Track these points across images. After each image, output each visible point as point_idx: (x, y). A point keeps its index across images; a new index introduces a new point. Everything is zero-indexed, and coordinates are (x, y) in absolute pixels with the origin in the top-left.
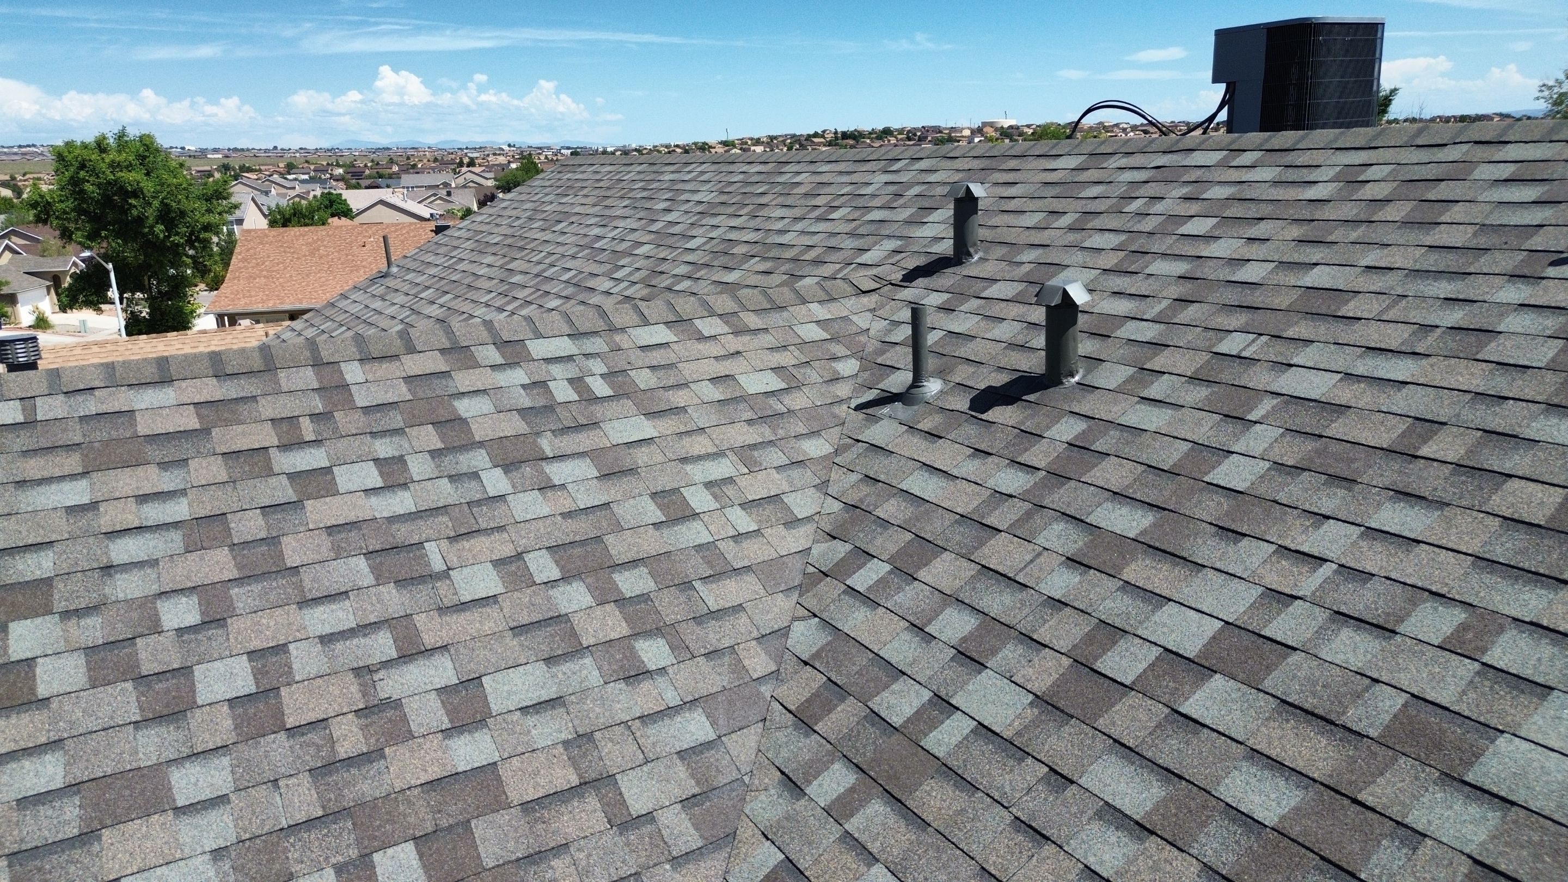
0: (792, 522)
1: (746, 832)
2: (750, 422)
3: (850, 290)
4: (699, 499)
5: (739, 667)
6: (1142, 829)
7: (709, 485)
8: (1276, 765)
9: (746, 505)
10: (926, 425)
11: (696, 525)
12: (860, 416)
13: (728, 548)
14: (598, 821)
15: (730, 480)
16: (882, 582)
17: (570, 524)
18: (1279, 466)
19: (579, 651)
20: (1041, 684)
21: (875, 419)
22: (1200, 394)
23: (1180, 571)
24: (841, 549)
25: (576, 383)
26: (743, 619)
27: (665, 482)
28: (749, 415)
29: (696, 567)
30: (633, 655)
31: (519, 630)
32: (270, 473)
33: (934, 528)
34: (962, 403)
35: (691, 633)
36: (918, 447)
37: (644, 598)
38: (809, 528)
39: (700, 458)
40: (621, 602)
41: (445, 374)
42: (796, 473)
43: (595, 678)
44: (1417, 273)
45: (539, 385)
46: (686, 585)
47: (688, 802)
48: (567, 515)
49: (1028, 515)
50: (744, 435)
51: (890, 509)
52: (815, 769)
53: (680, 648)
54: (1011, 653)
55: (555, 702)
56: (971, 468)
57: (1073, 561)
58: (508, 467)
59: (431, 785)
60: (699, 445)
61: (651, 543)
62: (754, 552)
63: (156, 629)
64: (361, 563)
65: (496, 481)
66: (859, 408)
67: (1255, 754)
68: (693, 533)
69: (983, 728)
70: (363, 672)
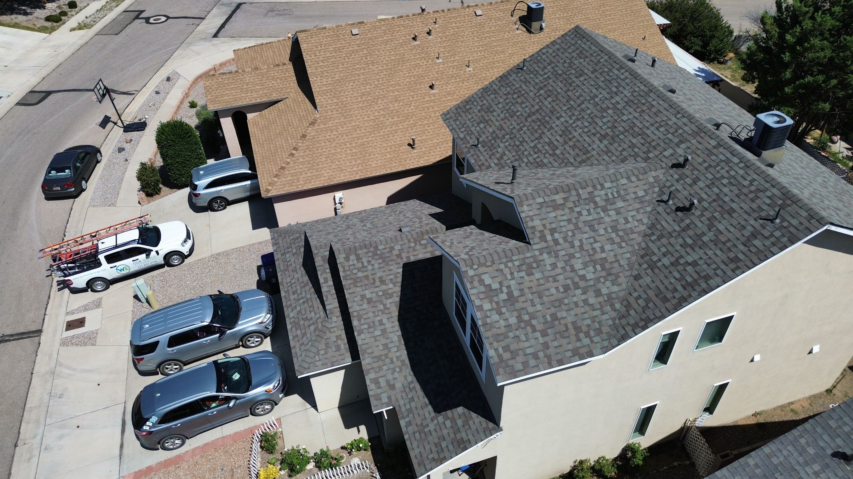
0: (643, 224)
1: (634, 269)
2: (639, 203)
3: (660, 167)
4: (630, 219)
5: (634, 248)
6: (677, 279)
7: (632, 216)
8: (692, 276)
9: (637, 221)
10: (667, 211)
11: (629, 224)
12: (657, 203)
13: (634, 228)
14: (617, 265)
15: (635, 216)
16: (655, 240)
17: (613, 223)
18: (710, 240)
19: (615, 243)
20: (672, 261)
21: (659, 205)
22: (707, 222)
23: (693, 251)
24: (650, 232)
25: (612, 193)
26: (635, 241)
27: (625, 216)
28: (638, 201)
29: (629, 231)
30: (621, 244)
31: (608, 239)
32: (574, 211)
33: (665, 233)
34: (674, 208)
35: (628, 242)
36: (664, 215)
37: (622, 236)
38: (646, 226)
39: (630, 211)
40: (620, 236)
41: (593, 192)
42: (645, 214)
43: (616, 247)
44: (745, 212)
45: (606, 195)
46: (628, 235)
47: (627, 264)
48: (612, 221)
49: (677, 236)
50: (637, 206)
51: (659, 227)
52: (643, 264)
53: (627, 244)
54: (669, 256)
55: (612, 250)
56: (672, 223)
57: (681, 245)
58: (604, 212)
59: (600, 259)
60: (630, 208)
61: (623, 227)
62: (637, 229)
63: (568, 236)
64: (587, 228)
65: (602, 214)
66: (657, 201)
67: (690, 275)
68: (629, 226)
69: (664, 264)
70: (591, 244)
